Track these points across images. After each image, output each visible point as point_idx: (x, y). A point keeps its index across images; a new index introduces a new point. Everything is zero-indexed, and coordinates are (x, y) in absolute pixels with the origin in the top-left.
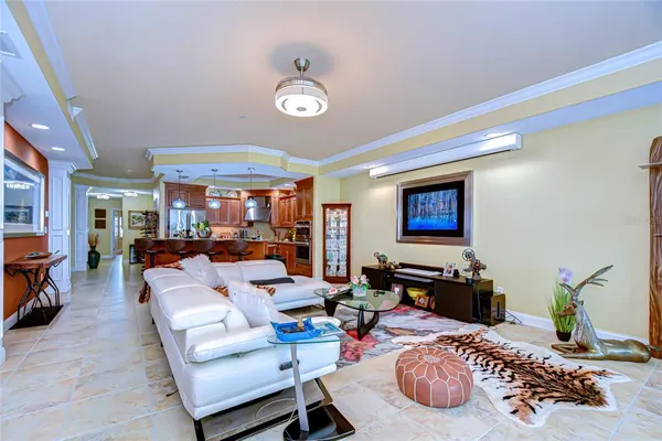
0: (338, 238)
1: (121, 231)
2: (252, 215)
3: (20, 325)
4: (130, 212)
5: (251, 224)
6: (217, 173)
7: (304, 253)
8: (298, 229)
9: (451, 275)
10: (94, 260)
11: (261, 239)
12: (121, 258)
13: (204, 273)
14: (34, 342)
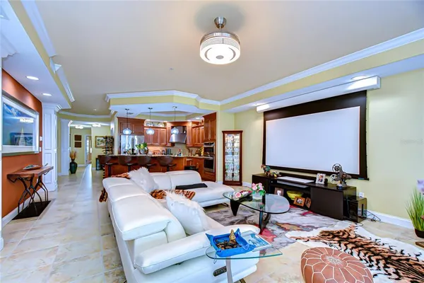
0: (233, 154)
1: (91, 149)
2: (174, 139)
3: (20, 216)
4: (96, 137)
5: (173, 144)
6: (152, 111)
7: (210, 164)
8: (205, 148)
9: (323, 183)
10: (73, 168)
11: (182, 155)
12: (90, 166)
13: (145, 182)
14: (26, 231)
